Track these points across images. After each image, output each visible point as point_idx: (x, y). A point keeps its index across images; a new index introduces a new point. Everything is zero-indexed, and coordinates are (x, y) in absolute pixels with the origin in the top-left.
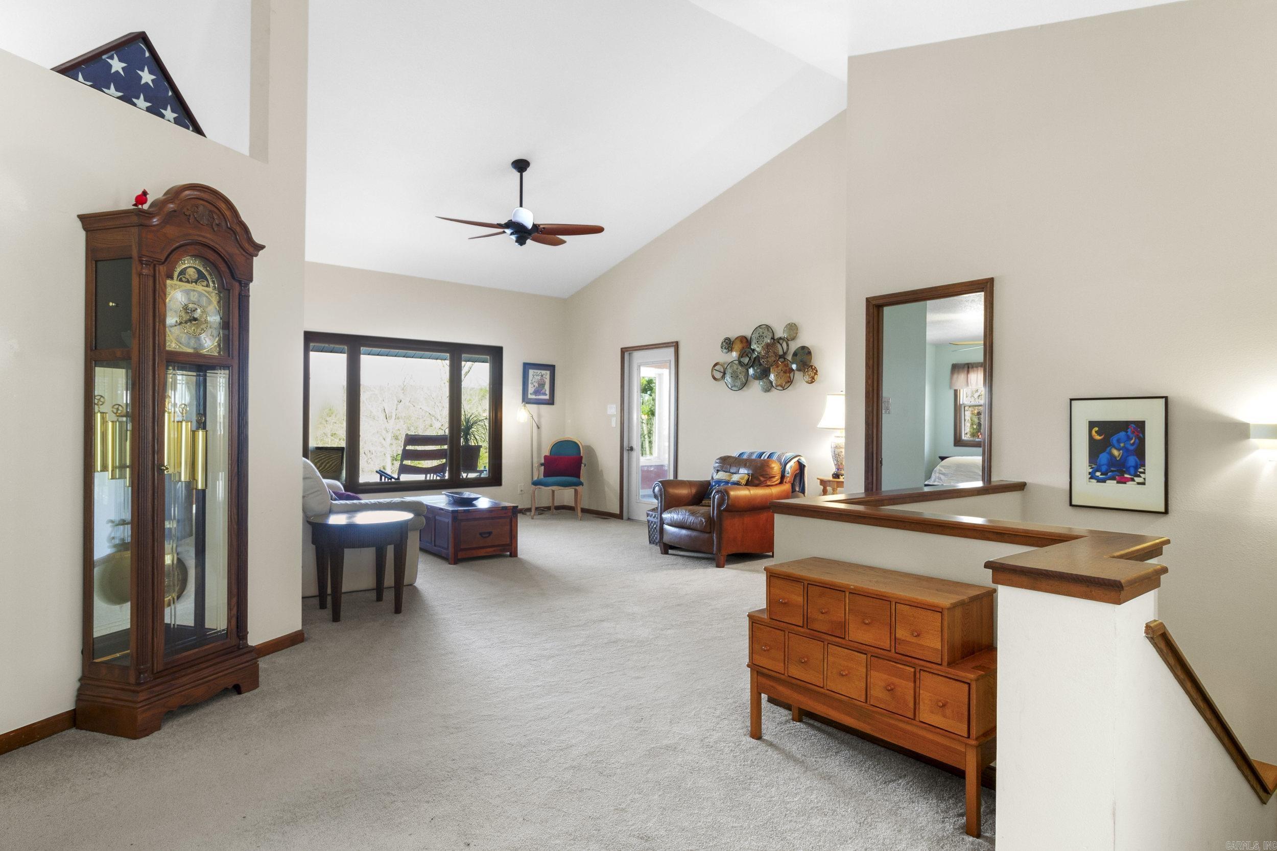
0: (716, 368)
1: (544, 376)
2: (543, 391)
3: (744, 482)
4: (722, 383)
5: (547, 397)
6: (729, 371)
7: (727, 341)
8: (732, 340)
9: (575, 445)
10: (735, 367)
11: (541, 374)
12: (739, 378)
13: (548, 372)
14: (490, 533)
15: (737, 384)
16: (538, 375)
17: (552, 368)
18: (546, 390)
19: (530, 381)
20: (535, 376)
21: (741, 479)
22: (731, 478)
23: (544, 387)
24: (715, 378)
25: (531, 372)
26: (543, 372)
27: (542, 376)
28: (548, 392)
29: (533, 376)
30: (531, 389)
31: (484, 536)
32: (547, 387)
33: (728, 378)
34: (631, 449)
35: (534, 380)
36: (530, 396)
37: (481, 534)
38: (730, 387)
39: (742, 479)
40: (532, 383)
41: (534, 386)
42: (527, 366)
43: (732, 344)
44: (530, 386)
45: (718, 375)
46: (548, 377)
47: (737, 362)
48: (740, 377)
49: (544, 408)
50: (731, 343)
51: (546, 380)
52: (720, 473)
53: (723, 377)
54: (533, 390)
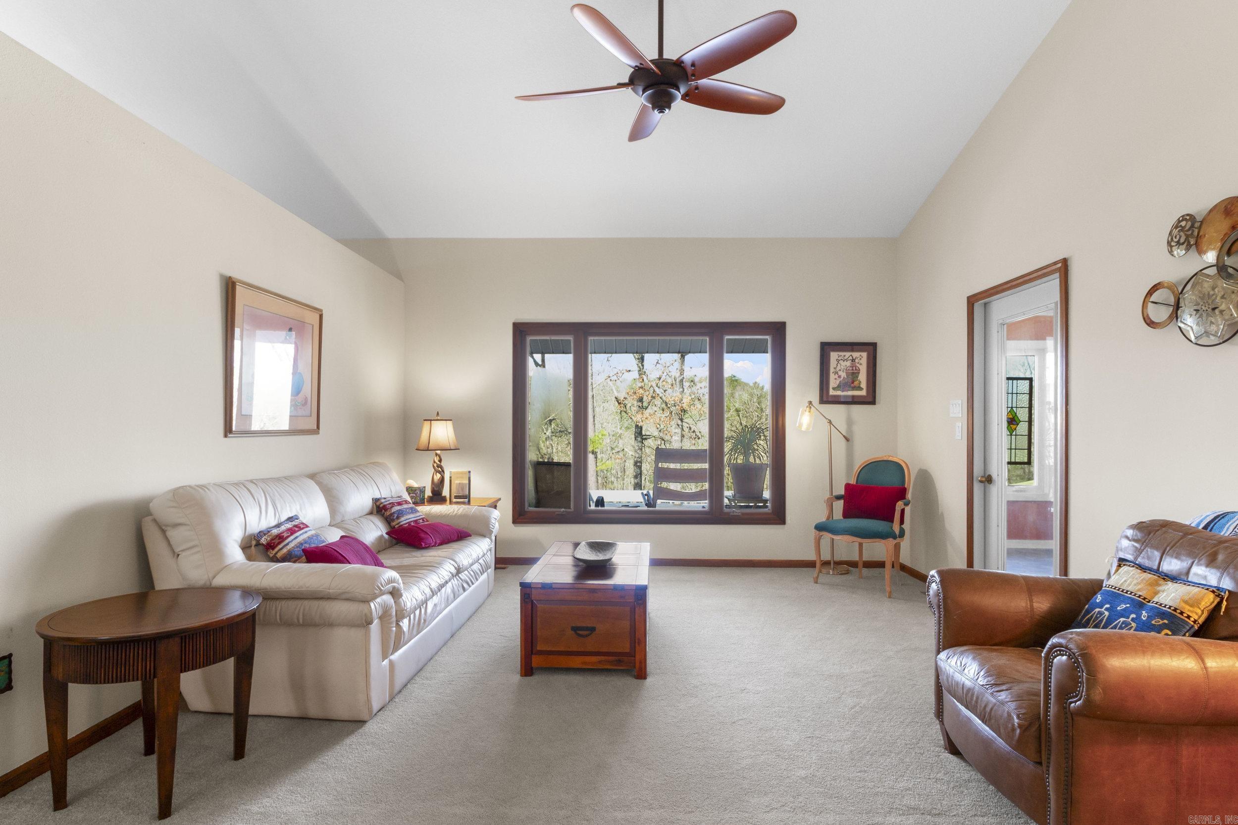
0: (1154, 297)
1: (857, 361)
2: (856, 383)
3: (1198, 615)
4: (1171, 332)
5: (863, 393)
6: (1189, 296)
7: (1183, 224)
8: (1199, 218)
9: (898, 468)
10: (1207, 285)
11: (851, 358)
12: (1221, 312)
13: (864, 355)
14: (593, 629)
15: (1213, 328)
16: (847, 360)
17: (871, 348)
18: (860, 382)
19: (832, 370)
20: (841, 362)
21: (1186, 602)
22: (1156, 593)
23: (857, 377)
24: (1150, 323)
25: (834, 356)
26: (856, 355)
27: (853, 360)
28: (864, 385)
29: (838, 361)
30: (833, 382)
31: (581, 632)
32: (863, 378)
33: (1189, 321)
34: (988, 480)
35: (838, 368)
36: (832, 392)
37: (575, 629)
38: (1193, 338)
39: (1193, 602)
40: (836, 373)
41: (840, 377)
42: (826, 348)
43: (1200, 228)
44: (832, 377)
45: (1160, 314)
46: (864, 361)
47: (1213, 271)
48: (1223, 307)
49: (858, 410)
50: (1197, 225)
51: (860, 367)
52: (1124, 569)
53: (1175, 315)
54: (838, 382)
